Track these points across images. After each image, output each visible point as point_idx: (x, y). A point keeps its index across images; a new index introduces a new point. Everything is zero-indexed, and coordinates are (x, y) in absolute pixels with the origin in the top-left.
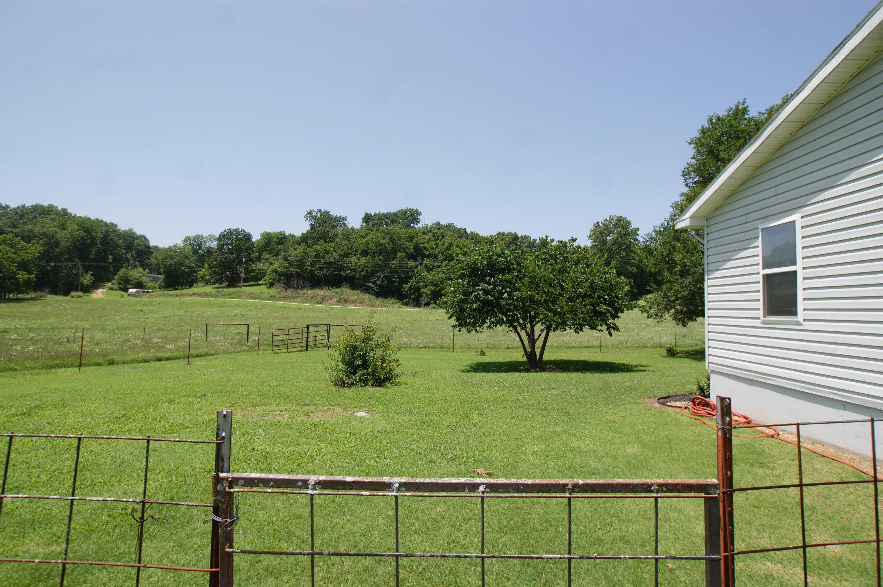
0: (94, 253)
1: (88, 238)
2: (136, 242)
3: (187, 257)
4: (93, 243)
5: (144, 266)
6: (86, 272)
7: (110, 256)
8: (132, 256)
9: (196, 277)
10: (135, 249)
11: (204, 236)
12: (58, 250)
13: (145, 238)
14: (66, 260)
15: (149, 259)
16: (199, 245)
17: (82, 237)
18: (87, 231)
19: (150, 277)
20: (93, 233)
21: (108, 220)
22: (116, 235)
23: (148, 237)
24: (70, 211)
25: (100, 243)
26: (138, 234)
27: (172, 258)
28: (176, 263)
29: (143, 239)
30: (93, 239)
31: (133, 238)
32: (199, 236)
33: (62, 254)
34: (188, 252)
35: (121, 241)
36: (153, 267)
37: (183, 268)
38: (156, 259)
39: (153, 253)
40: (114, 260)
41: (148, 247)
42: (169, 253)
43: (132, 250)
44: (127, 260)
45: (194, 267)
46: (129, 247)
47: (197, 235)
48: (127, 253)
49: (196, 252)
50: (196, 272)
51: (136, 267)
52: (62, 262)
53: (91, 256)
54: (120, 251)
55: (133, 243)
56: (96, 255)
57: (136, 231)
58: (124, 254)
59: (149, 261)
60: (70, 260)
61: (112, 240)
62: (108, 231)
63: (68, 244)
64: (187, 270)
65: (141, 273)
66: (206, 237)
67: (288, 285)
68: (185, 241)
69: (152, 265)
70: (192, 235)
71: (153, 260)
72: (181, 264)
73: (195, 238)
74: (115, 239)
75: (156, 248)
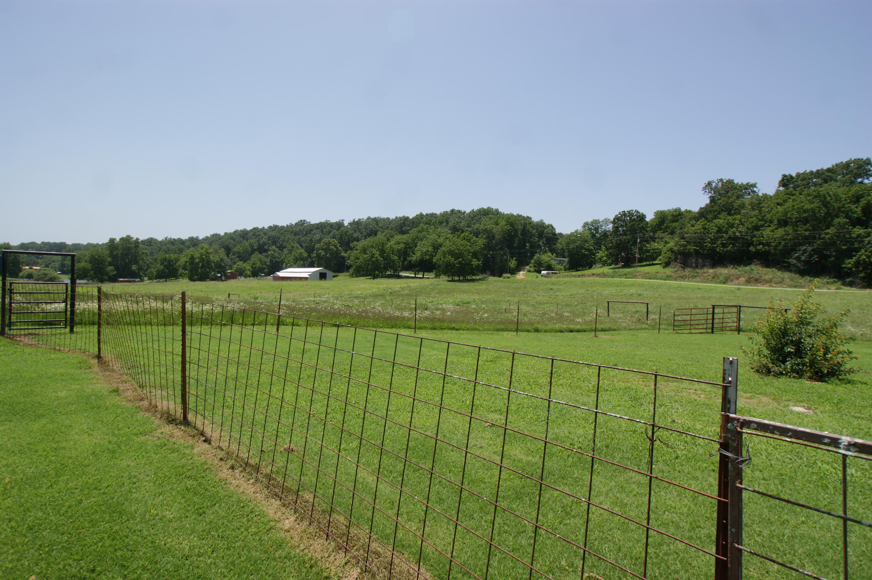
0: (516, 242)
1: (512, 231)
2: (545, 230)
3: (586, 241)
4: (516, 235)
5: (552, 251)
6: (512, 257)
7: (527, 244)
8: (543, 243)
9: (594, 258)
10: (545, 237)
11: (601, 220)
12: (494, 242)
13: (552, 227)
14: (500, 249)
15: (555, 244)
16: (596, 229)
17: (509, 230)
18: (512, 224)
19: (557, 260)
20: (516, 226)
21: (525, 215)
22: (531, 226)
23: (554, 226)
24: (500, 210)
25: (521, 234)
26: (547, 224)
27: (574, 242)
28: (577, 247)
29: (550, 227)
30: (516, 230)
31: (544, 227)
32: (596, 220)
33: (497, 245)
34: (587, 236)
35: (534, 231)
36: (559, 251)
37: (584, 251)
38: (561, 244)
39: (559, 239)
40: (530, 247)
41: (555, 234)
42: (571, 238)
43: (543, 238)
44: (539, 246)
45: (592, 250)
46: (541, 235)
47: (594, 220)
48: (539, 240)
49: (593, 236)
50: (594, 254)
51: (546, 252)
52: (496, 250)
53: (515, 245)
54: (534, 239)
55: (543, 232)
56: (518, 244)
57: (545, 222)
58: (538, 242)
59: (556, 246)
60: (502, 249)
61: (528, 230)
62: (526, 223)
63: (500, 236)
64: (586, 253)
65: (550, 257)
66: (602, 221)
67: (685, 264)
68: (584, 226)
69: (558, 249)
70: (590, 220)
71: (558, 245)
72: (582, 248)
73: (592, 223)
74: (531, 229)
75: (561, 234)
